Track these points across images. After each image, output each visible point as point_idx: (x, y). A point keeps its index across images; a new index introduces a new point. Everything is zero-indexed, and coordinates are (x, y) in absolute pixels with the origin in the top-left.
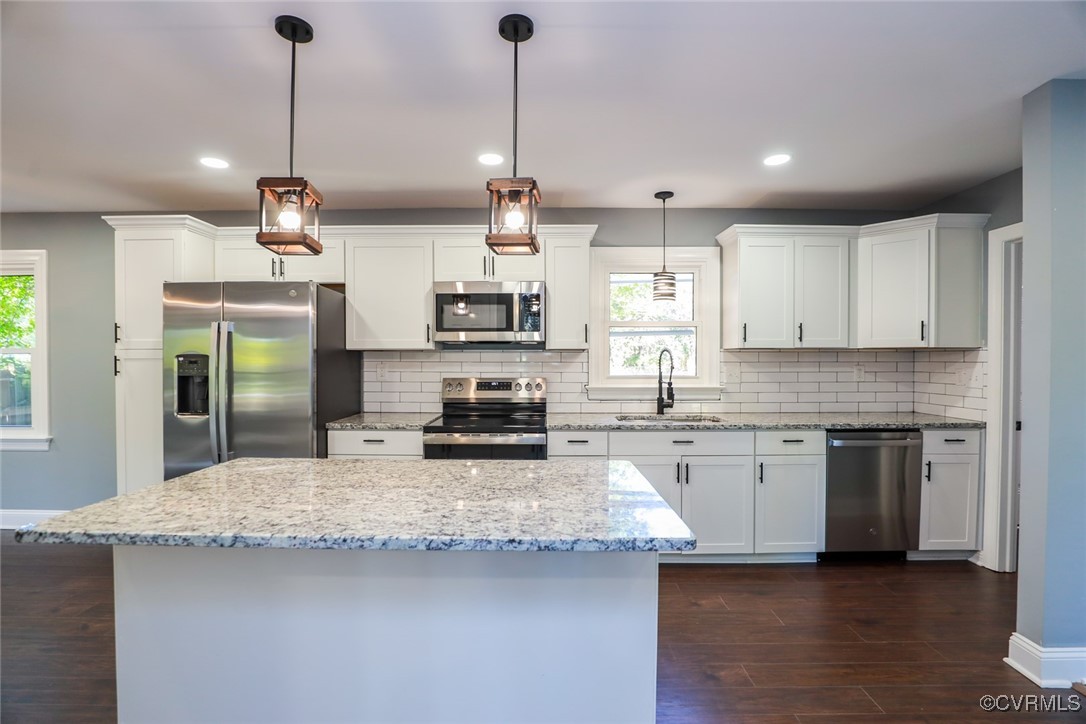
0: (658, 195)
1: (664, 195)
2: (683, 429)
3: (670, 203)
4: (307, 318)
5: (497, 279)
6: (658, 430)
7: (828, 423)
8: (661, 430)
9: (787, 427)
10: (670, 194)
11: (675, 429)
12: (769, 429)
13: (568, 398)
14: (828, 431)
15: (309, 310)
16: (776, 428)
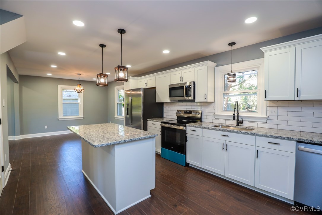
0: (230, 44)
1: (232, 44)
2: (225, 131)
3: (234, 47)
4: (141, 94)
5: (184, 82)
6: (216, 130)
7: (297, 137)
8: (218, 130)
9: (272, 137)
10: (234, 44)
11: (222, 131)
12: (262, 136)
13: (208, 117)
14: (298, 142)
15: (142, 93)
16: (266, 136)
